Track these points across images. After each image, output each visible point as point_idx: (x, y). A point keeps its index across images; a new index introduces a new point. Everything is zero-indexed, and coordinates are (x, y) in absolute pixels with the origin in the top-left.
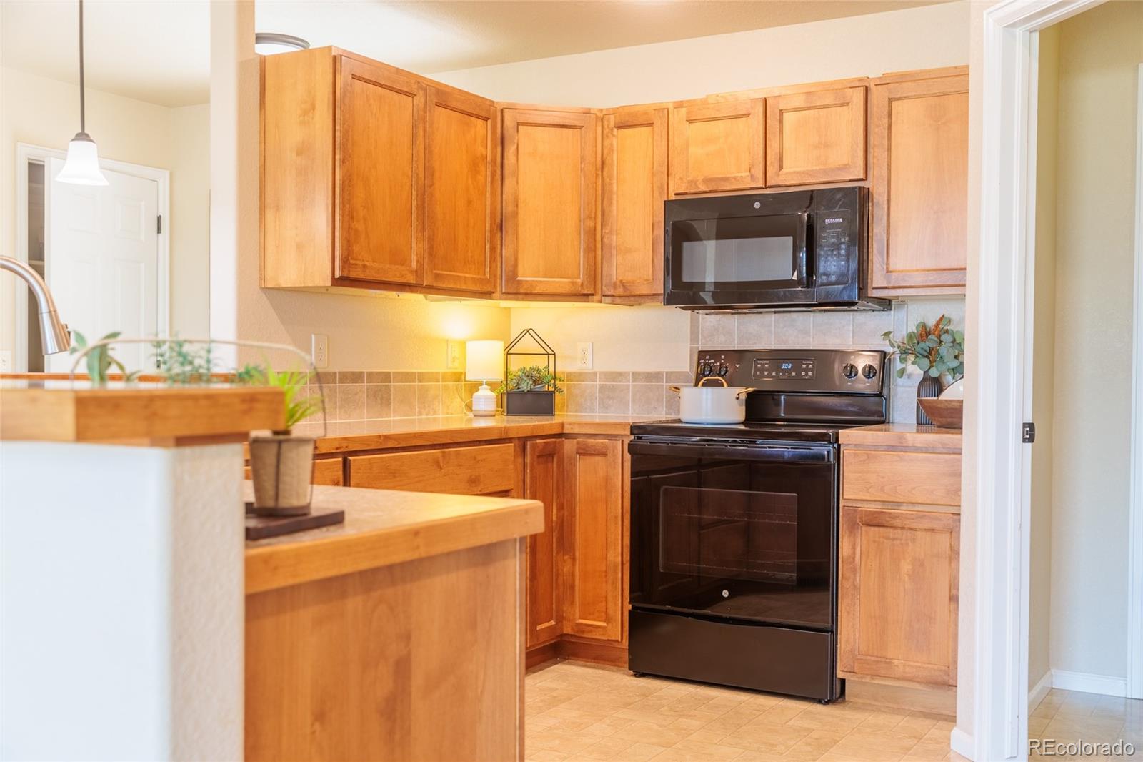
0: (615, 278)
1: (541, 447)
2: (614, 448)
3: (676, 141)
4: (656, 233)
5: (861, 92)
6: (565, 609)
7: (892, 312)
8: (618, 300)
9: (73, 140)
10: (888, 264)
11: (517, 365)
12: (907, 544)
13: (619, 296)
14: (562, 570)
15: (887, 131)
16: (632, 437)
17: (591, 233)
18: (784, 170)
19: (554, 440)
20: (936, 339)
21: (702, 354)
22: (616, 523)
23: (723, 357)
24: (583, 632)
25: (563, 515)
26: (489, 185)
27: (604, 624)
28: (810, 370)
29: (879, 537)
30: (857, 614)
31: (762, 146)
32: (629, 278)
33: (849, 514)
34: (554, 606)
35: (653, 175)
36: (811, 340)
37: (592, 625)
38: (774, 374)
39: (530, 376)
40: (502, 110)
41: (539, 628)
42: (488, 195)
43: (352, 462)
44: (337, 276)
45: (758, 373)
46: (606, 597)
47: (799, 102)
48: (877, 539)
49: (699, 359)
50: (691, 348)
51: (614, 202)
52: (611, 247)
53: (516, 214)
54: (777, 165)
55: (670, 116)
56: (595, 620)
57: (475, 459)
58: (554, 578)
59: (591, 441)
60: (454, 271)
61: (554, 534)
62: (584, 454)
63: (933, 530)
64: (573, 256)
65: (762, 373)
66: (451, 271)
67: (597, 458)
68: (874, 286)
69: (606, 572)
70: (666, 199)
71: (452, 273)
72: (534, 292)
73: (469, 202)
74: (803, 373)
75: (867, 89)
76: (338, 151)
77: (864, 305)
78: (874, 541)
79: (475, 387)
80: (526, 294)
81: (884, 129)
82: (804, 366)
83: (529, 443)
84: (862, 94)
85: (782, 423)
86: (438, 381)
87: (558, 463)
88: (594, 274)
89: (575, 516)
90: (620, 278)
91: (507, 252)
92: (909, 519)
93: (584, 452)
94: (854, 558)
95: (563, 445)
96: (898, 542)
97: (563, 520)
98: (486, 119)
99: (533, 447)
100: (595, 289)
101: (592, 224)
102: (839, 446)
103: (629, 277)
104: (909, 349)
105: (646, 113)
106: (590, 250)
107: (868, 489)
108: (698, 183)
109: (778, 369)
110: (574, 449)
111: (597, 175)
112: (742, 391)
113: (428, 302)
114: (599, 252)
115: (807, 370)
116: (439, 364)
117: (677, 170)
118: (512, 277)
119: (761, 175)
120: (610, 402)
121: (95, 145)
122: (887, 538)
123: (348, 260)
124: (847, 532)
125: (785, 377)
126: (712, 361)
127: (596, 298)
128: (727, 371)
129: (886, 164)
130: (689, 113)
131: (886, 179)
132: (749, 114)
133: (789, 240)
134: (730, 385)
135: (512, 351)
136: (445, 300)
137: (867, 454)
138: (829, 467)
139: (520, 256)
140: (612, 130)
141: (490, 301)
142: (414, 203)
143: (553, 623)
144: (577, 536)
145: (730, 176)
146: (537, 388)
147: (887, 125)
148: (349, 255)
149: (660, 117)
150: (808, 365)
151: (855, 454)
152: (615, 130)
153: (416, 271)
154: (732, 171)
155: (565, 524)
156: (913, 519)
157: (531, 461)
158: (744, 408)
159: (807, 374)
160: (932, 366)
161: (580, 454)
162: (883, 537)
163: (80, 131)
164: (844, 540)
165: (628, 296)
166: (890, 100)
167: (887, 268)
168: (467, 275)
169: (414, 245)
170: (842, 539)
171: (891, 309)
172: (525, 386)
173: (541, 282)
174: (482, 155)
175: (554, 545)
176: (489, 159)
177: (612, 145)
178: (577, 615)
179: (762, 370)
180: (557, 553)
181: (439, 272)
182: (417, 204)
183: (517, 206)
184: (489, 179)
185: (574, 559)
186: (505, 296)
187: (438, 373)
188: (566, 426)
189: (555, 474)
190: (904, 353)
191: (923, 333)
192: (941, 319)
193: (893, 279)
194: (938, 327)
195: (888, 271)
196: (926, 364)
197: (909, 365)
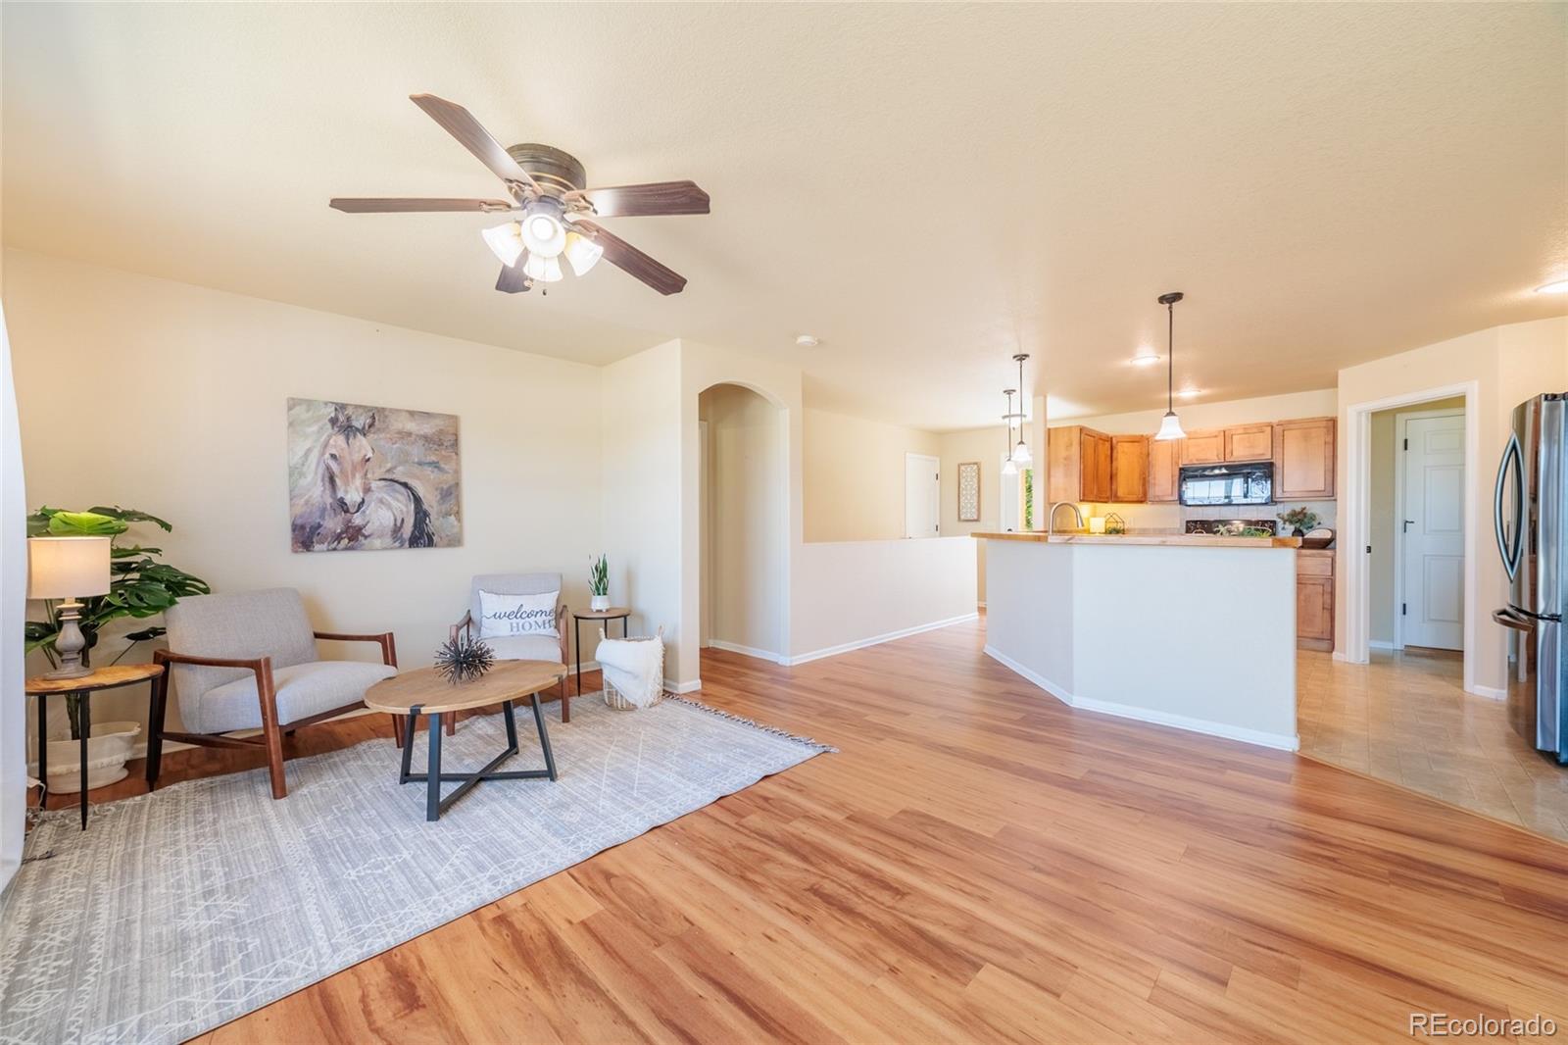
0: (1153, 495)
3: (1183, 446)
4: (1174, 478)
5: (1270, 428)
10: (1283, 489)
13: (1155, 501)
15: (1281, 441)
17: (1144, 479)
18: (1234, 456)
20: (1302, 516)
21: (1188, 522)
31: (1223, 447)
32: (1163, 496)
35: (1173, 460)
40: (1112, 437)
47: (1241, 431)
49: (1186, 524)
50: (1184, 519)
51: (1154, 468)
52: (1152, 484)
53: (1116, 474)
54: (1230, 454)
64: (1138, 488)
68: (1277, 497)
70: (1180, 467)
72: (1122, 500)
75: (1272, 427)
88: (1145, 494)
90: (1158, 496)
91: (1114, 487)
98: (1108, 442)
100: (1143, 499)
101: (1144, 476)
103: (1161, 494)
104: (1287, 520)
106: (1144, 485)
108: (1194, 461)
111: (1146, 458)
114: (1146, 486)
117: (1183, 456)
118: (1116, 496)
119: (1222, 458)
127: (1145, 502)
129: (1281, 454)
131: (1281, 459)
132: (1217, 436)
139: (1119, 488)
145: (1208, 458)
147: (1281, 439)
160: (1300, 525)
165: (1159, 501)
166: (1284, 431)
173: (1126, 497)
174: (1105, 453)
176: (1107, 454)
177: (1153, 448)
183: (1117, 471)
184: (1109, 462)
186: (1112, 502)
190: (1285, 522)
191: (1294, 514)
192: (1304, 509)
193: (1286, 495)
194: (1303, 512)
195: (1283, 491)
196: (1298, 525)
197: (1287, 525)
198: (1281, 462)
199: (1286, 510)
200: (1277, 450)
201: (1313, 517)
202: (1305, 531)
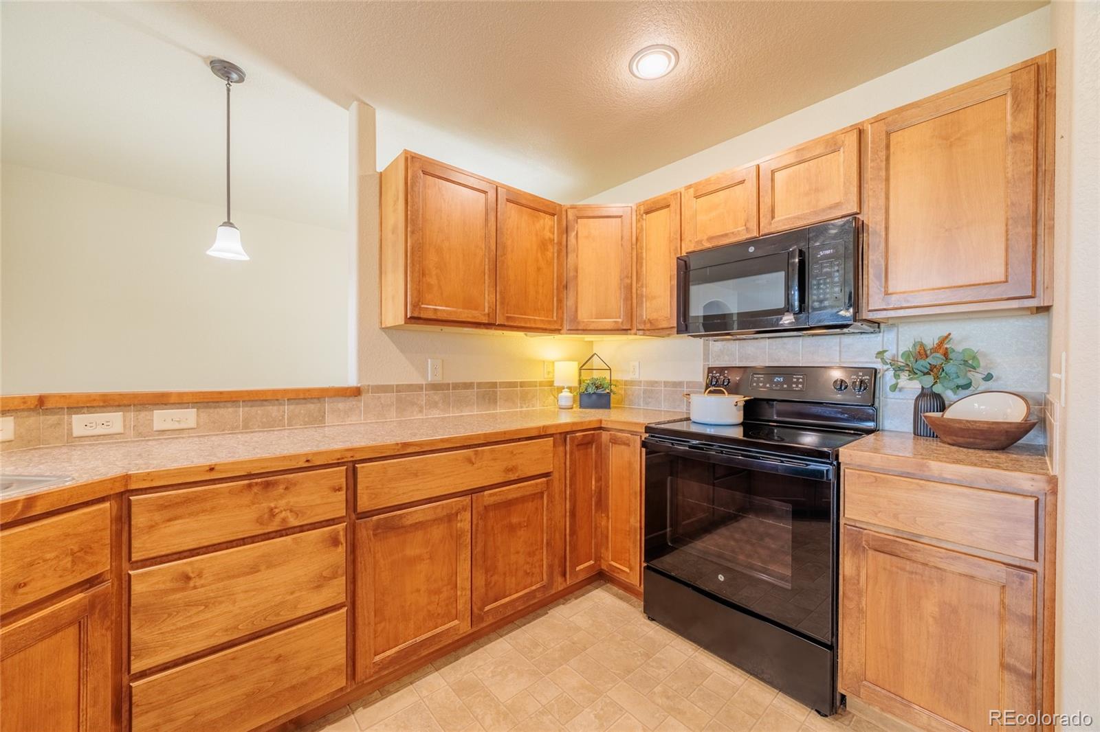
0: (645, 317)
1: (580, 439)
2: (635, 441)
3: (687, 213)
4: (672, 283)
6: (602, 551)
7: (881, 334)
8: (648, 333)
9: (221, 226)
10: (886, 287)
11: (587, 376)
12: (932, 583)
13: (648, 330)
14: (601, 524)
15: (884, 163)
16: (647, 435)
17: (629, 288)
18: (777, 219)
19: (592, 432)
20: (942, 357)
21: (710, 370)
22: (636, 498)
23: (726, 372)
24: (614, 571)
25: (601, 484)
26: (556, 258)
27: (627, 570)
28: (800, 383)
29: (892, 566)
30: (863, 638)
31: (755, 203)
32: (654, 318)
33: (851, 534)
34: (593, 550)
35: (670, 241)
36: (801, 358)
37: (619, 569)
38: (768, 385)
39: (594, 384)
40: (566, 211)
41: (578, 569)
42: (555, 265)
43: (358, 469)
44: (408, 317)
45: (755, 384)
46: (629, 551)
47: (789, 160)
48: (888, 567)
49: (708, 373)
50: (704, 365)
51: (644, 264)
52: (642, 296)
53: (576, 277)
54: (769, 216)
55: (683, 197)
56: (621, 564)
57: (512, 453)
58: (593, 530)
59: (619, 434)
60: (525, 315)
61: (593, 499)
62: (615, 443)
63: (972, 577)
64: (615, 302)
65: (758, 384)
66: (522, 315)
67: (623, 447)
68: (870, 308)
69: (629, 531)
70: (679, 256)
71: (524, 316)
72: (589, 328)
73: (539, 269)
74: (794, 386)
75: (860, 131)
76: (409, 225)
77: (857, 328)
78: (885, 569)
79: (560, 389)
80: (583, 330)
81: (881, 161)
82: (795, 380)
83: (568, 436)
84: (855, 136)
85: (775, 424)
86: (536, 386)
87: (596, 447)
88: (631, 315)
89: (608, 487)
90: (648, 317)
91: (570, 303)
92: (934, 556)
93: (615, 441)
94: (858, 581)
95: (601, 436)
96: (918, 577)
97: (601, 488)
98: (553, 215)
99: (572, 440)
100: (631, 325)
101: (629, 281)
102: (839, 464)
103: (654, 316)
104: (904, 366)
105: (665, 199)
107: (876, 514)
108: (703, 242)
109: (772, 382)
110: (609, 438)
111: (632, 248)
112: (740, 399)
113: (528, 338)
114: (634, 301)
115: (797, 383)
116: (537, 376)
117: (687, 236)
118: (575, 319)
119: (755, 227)
120: (650, 400)
121: (238, 231)
122: (903, 569)
123: (418, 305)
124: (850, 552)
125: (778, 388)
126: (718, 375)
127: (633, 332)
128: (729, 382)
129: (883, 195)
130: (696, 191)
131: (883, 208)
132: (744, 181)
133: (781, 275)
134: (730, 392)
135: (583, 368)
136: (538, 336)
137: (875, 477)
138: (828, 484)
139: (579, 305)
140: (642, 216)
141: (560, 336)
142: (487, 267)
143: (592, 562)
144: (610, 501)
145: (728, 232)
146: (599, 391)
147: (884, 157)
148: (419, 301)
149: (675, 199)
150: (798, 379)
151: (859, 474)
152: (644, 215)
153: (489, 314)
154: (730, 228)
155: (603, 492)
156: (941, 558)
157: (570, 448)
158: (742, 412)
159: (797, 386)
160: (936, 383)
161: (612, 443)
162: (897, 567)
163: (226, 220)
164: (846, 559)
165: (653, 329)
166: (888, 134)
167: (885, 291)
168: (536, 318)
169: (486, 296)
170: (844, 558)
171: (880, 332)
172: (591, 390)
173: (593, 322)
174: (550, 239)
175: (593, 507)
176: (556, 241)
177: (642, 226)
178: (610, 558)
179: (758, 381)
180: (596, 512)
181: (509, 315)
182: (489, 268)
183: (577, 272)
184: (556, 255)
185: (608, 517)
186: (569, 332)
187: (536, 382)
188: (603, 422)
189: (594, 456)
190: (898, 370)
191: (921, 352)
192: (946, 338)
193: (894, 301)
194: (943, 348)
195: (887, 294)
196: (929, 381)
197: (904, 380)
198: (880, 217)
199: (897, 342)
200: (873, 187)
201: (970, 362)
202: (949, 395)
